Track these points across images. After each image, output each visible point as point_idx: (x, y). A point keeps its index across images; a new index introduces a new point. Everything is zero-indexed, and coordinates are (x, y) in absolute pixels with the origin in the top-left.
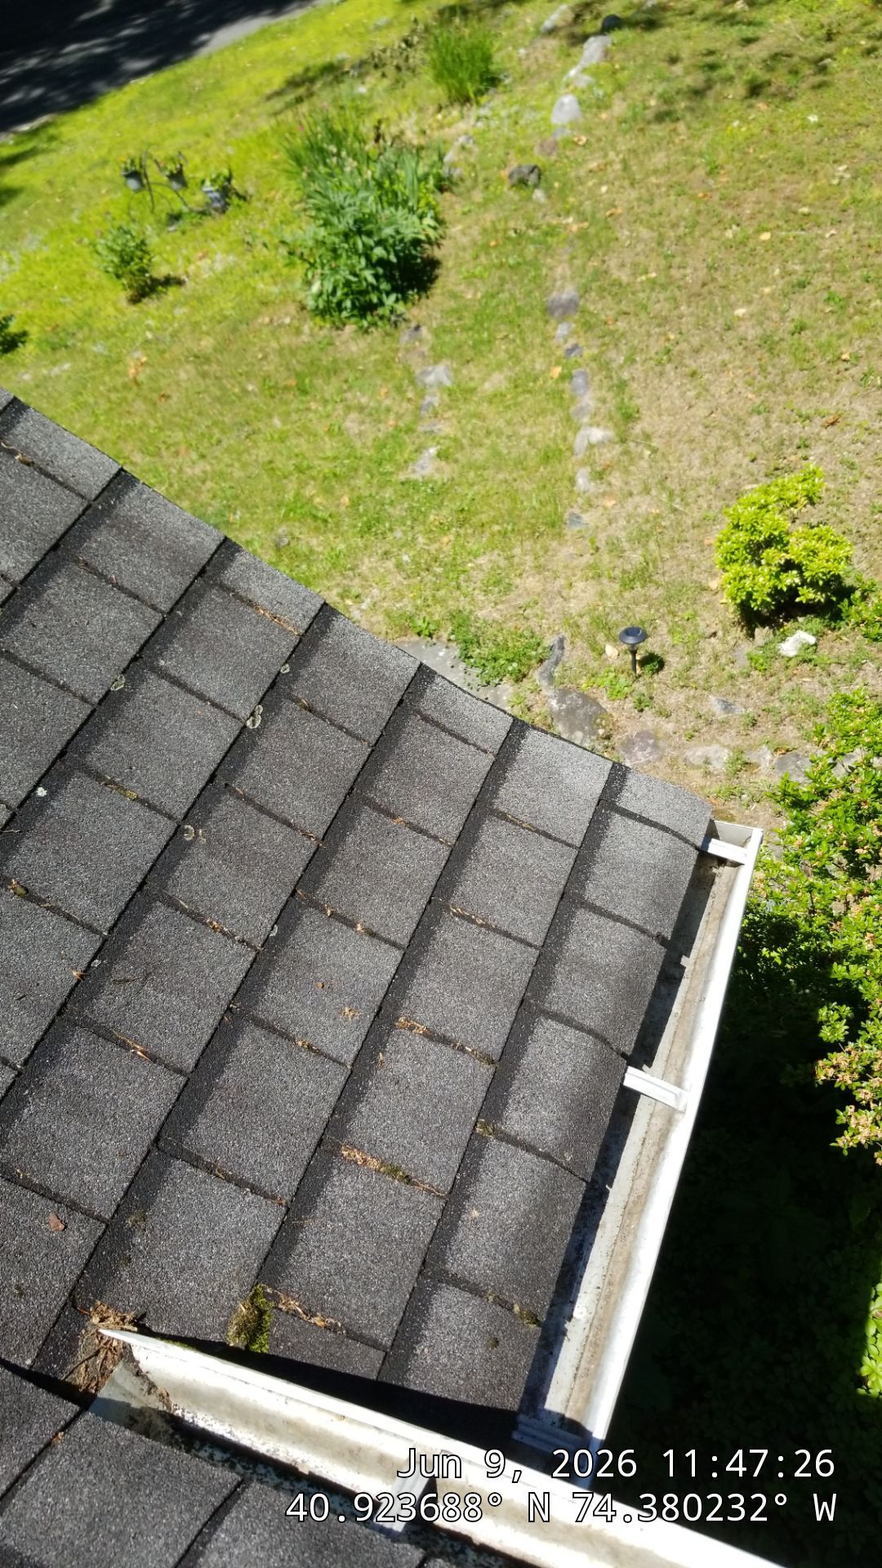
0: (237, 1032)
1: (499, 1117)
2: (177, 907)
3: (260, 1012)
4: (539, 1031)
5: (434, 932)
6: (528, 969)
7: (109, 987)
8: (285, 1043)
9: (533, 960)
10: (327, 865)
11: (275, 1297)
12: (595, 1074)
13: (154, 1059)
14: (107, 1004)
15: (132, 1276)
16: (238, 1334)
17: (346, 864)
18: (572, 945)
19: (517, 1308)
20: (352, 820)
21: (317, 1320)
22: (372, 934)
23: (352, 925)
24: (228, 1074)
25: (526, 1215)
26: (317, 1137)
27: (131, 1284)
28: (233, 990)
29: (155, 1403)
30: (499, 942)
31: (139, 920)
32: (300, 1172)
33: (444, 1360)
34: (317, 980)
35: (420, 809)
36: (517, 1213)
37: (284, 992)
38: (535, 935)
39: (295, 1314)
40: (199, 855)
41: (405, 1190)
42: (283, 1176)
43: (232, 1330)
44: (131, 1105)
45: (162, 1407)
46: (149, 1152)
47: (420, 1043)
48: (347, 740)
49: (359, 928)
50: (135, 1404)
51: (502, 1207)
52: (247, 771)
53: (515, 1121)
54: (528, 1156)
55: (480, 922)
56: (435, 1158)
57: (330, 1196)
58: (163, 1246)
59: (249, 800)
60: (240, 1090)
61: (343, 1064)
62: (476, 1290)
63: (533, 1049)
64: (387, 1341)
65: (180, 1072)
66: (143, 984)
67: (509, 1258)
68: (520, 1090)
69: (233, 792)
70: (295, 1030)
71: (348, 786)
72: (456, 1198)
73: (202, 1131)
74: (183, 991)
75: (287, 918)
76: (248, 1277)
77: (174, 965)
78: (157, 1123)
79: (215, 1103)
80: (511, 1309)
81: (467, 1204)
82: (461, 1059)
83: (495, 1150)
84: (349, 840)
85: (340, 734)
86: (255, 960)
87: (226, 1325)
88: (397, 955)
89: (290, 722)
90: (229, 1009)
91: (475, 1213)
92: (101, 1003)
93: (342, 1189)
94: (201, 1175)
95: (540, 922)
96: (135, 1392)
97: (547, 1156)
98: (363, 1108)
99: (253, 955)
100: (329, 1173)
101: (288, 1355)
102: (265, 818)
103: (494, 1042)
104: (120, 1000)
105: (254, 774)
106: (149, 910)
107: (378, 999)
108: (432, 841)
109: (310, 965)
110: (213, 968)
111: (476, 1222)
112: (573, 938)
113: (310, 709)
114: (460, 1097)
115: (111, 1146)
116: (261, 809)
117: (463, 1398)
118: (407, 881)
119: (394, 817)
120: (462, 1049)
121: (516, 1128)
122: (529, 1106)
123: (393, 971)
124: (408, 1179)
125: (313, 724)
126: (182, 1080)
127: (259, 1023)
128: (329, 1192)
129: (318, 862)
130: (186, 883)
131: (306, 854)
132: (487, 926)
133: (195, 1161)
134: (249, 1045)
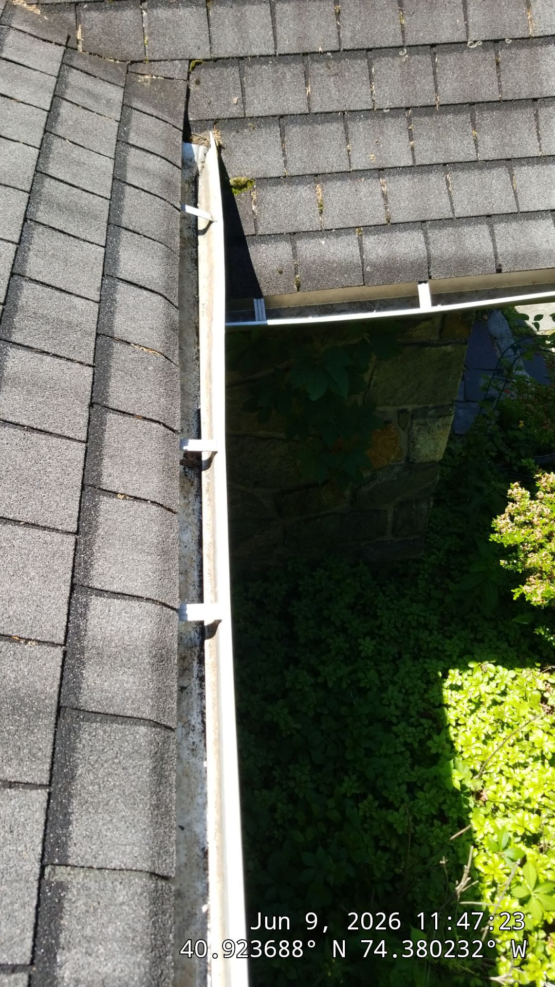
0: (336, 120)
1: (366, 234)
2: (370, 68)
3: (351, 125)
4: (415, 233)
5: (432, 173)
6: (441, 216)
7: (324, 64)
8: (344, 141)
9: (447, 216)
10: (430, 115)
11: (254, 189)
12: (411, 264)
13: (308, 98)
14: (318, 69)
15: (234, 136)
16: (235, 181)
17: (436, 122)
18: (466, 230)
19: (297, 276)
20: (459, 112)
21: (254, 207)
22: (413, 149)
23: (411, 139)
24: (320, 127)
25: (334, 261)
26: (317, 172)
27: (231, 139)
28: (352, 109)
29: (199, 166)
30: (446, 200)
31: (355, 58)
32: (301, 173)
33: (264, 255)
34: (378, 138)
35: (487, 138)
36: (333, 258)
37: (364, 129)
38: (459, 212)
39: (252, 199)
40: (397, 62)
41: (317, 212)
42: (295, 169)
43: (235, 179)
44: (288, 99)
45: (200, 169)
46: (276, 116)
47: (378, 191)
48: (496, 86)
49: (411, 143)
50: (196, 159)
51: (332, 251)
52: (447, 57)
53: (370, 242)
54: (358, 252)
55: (450, 189)
56: (335, 218)
57: (299, 189)
58: (249, 141)
59: (435, 66)
60: (317, 135)
61: (350, 167)
62: (295, 255)
63: (405, 234)
64: (259, 233)
65: (310, 110)
66: (333, 76)
67: (314, 262)
68: (384, 237)
69: (433, 58)
70: (352, 141)
71: (473, 101)
72: (325, 232)
73: (294, 130)
74: (339, 91)
75: (396, 111)
76: (255, 175)
77: (347, 82)
78: (287, 112)
79: (307, 128)
80: (296, 274)
81: (325, 238)
82: (382, 209)
83: (353, 238)
84: (449, 116)
85: (496, 83)
86: (370, 110)
87: (235, 176)
88: (410, 163)
89: (485, 59)
90: (343, 112)
91: (323, 242)
92: (316, 65)
93: (304, 191)
94: (279, 139)
95: (468, 211)
96: (200, 157)
97: (363, 260)
98: (339, 184)
99: (371, 108)
100: (306, 185)
101: (237, 203)
102: (432, 77)
103: (398, 217)
104: (322, 71)
105: (449, 60)
106: (361, 59)
107: (386, 166)
108: (475, 151)
109: (382, 133)
110: (355, 96)
111: (320, 244)
112: (471, 229)
113: (498, 64)
114: (366, 216)
115: (270, 102)
116: (434, 73)
117: (255, 268)
118: (447, 150)
119: (474, 128)
120: (386, 208)
121: (367, 243)
122: (379, 243)
123: (402, 165)
124: (321, 212)
125: (492, 69)
126: (307, 111)
127: (346, 128)
128: (300, 188)
129: (428, 109)
130: (382, 66)
131: (429, 102)
132: (449, 192)
133: (282, 135)
134: (335, 128)
